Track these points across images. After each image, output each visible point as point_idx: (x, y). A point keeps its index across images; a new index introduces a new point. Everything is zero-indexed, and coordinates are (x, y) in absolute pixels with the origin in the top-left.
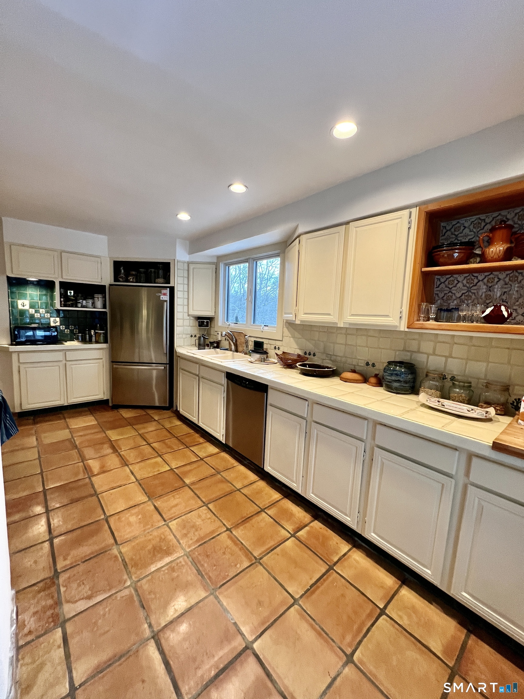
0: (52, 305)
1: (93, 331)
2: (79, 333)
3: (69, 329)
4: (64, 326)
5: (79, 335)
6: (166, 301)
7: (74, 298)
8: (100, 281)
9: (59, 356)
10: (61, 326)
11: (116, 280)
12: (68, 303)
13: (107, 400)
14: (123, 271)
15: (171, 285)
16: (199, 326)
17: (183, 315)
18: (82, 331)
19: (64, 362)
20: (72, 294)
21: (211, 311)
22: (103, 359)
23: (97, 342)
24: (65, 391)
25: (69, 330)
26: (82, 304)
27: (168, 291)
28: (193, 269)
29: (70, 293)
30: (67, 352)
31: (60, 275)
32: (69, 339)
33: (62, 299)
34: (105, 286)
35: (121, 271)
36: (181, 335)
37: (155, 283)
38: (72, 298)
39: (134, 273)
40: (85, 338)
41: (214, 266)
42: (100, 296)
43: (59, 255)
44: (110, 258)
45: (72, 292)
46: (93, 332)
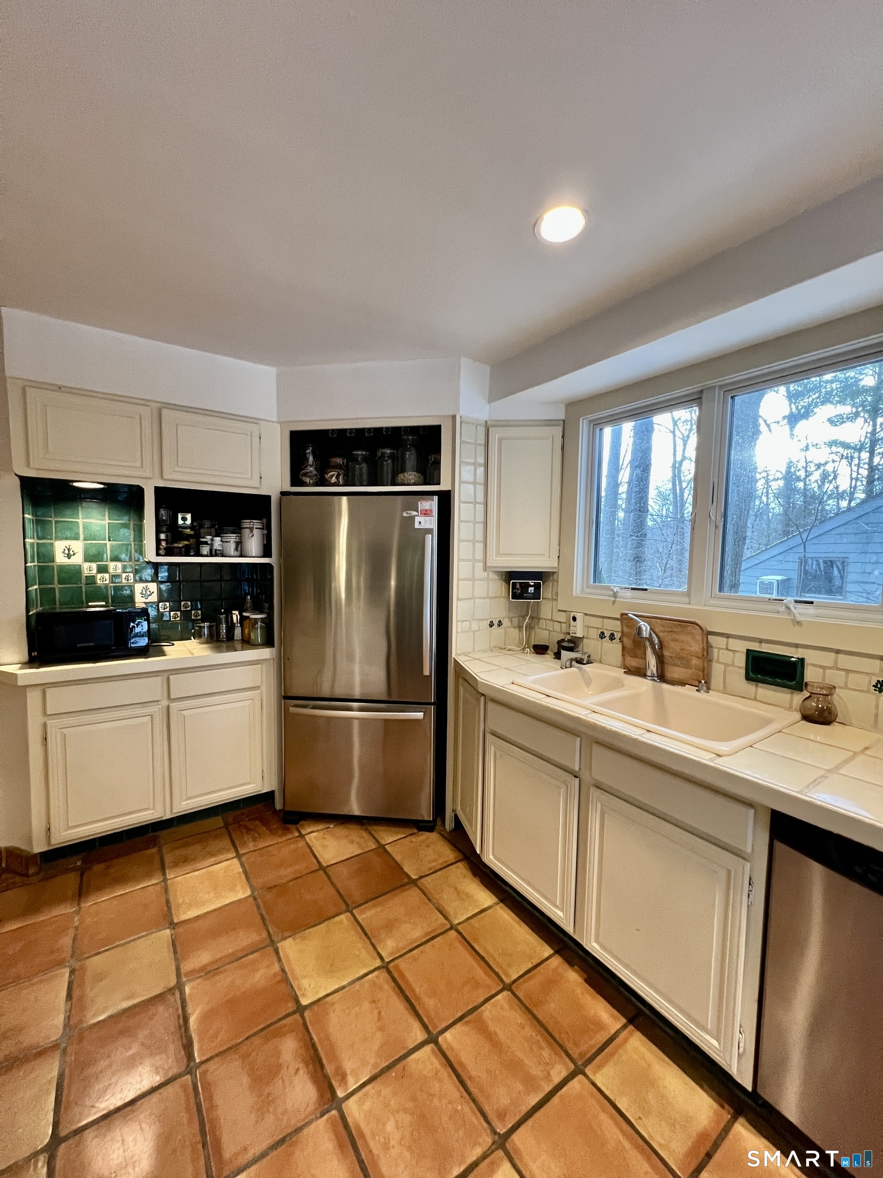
0: (140, 550)
1: (237, 612)
2: (203, 620)
3: (180, 610)
4: (168, 604)
5: (202, 625)
6: (430, 531)
7: (192, 533)
8: (257, 484)
9: (153, 689)
10: (161, 604)
11: (296, 480)
12: (176, 545)
13: (270, 795)
14: (311, 459)
15: (444, 486)
16: (515, 596)
17: (474, 566)
18: (211, 616)
19: (165, 703)
20: (189, 522)
21: (547, 555)
22: (262, 687)
23: (247, 643)
24: (167, 775)
25: (179, 613)
26: (212, 545)
27: (433, 504)
28: (500, 440)
29: (184, 519)
30: (171, 677)
31: (157, 471)
32: (179, 636)
33: (163, 536)
34: (269, 497)
35: (307, 460)
36: (468, 623)
37: (394, 484)
38: (188, 531)
39: (339, 461)
40: (218, 634)
41: (559, 430)
42: (256, 524)
43: (155, 416)
44: (281, 423)
45: (189, 516)
46: (236, 616)
